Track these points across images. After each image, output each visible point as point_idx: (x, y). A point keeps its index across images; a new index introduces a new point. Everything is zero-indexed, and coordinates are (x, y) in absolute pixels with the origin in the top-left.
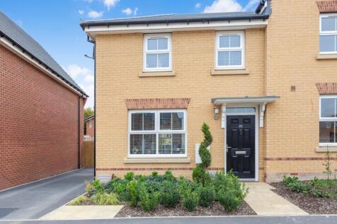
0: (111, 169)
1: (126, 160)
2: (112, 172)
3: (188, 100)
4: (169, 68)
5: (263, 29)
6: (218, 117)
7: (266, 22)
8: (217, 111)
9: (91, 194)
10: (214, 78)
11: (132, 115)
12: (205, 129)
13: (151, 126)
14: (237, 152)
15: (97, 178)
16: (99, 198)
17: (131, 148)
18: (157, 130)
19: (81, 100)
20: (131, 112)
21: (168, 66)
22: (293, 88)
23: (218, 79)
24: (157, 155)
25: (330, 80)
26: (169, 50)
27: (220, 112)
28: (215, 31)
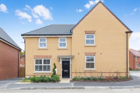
0: (30, 75)
1: (34, 73)
2: (30, 76)
3: (51, 56)
4: (46, 47)
5: (71, 37)
6: (59, 61)
7: (71, 36)
8: (59, 59)
9: (24, 80)
10: (58, 50)
11: (36, 60)
12: (54, 64)
13: (41, 63)
14: (65, 71)
15: (26, 77)
16: (26, 81)
17: (35, 69)
18: (43, 64)
19: (19, 51)
20: (35, 59)
21: (46, 46)
22: (79, 54)
23: (60, 51)
24: (43, 71)
25: (88, 52)
26: (46, 42)
27: (60, 60)
28: (58, 37)
